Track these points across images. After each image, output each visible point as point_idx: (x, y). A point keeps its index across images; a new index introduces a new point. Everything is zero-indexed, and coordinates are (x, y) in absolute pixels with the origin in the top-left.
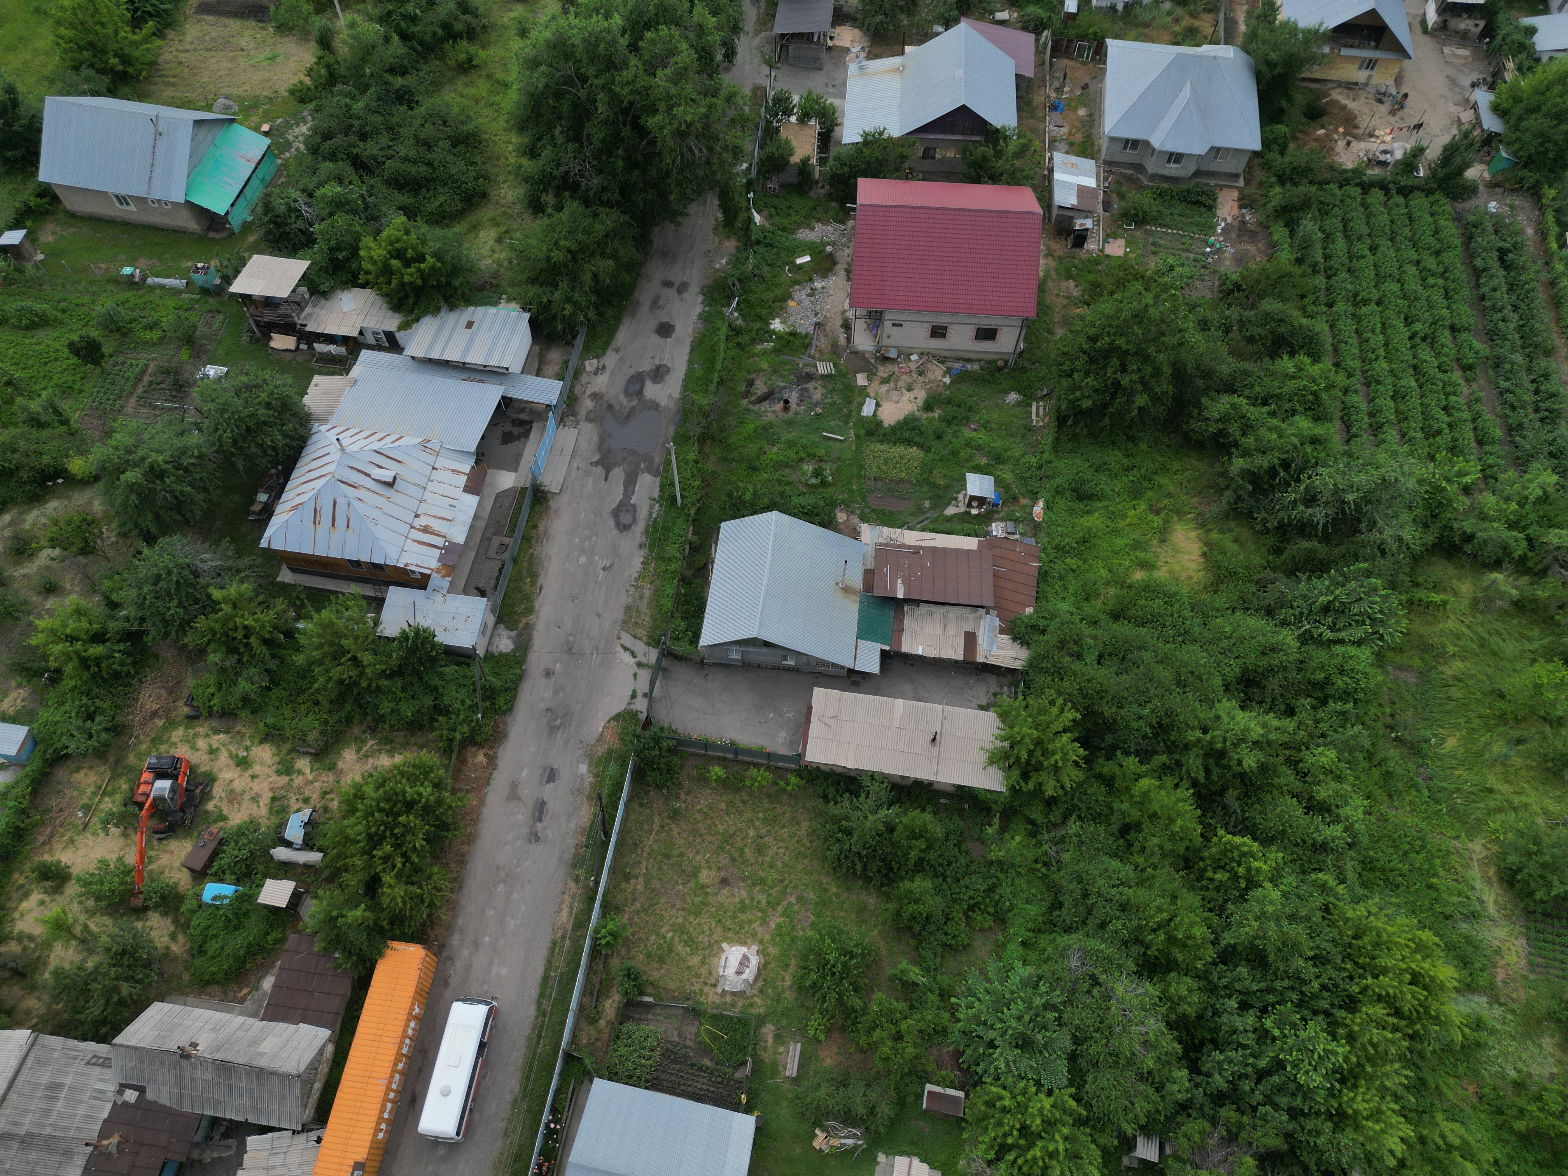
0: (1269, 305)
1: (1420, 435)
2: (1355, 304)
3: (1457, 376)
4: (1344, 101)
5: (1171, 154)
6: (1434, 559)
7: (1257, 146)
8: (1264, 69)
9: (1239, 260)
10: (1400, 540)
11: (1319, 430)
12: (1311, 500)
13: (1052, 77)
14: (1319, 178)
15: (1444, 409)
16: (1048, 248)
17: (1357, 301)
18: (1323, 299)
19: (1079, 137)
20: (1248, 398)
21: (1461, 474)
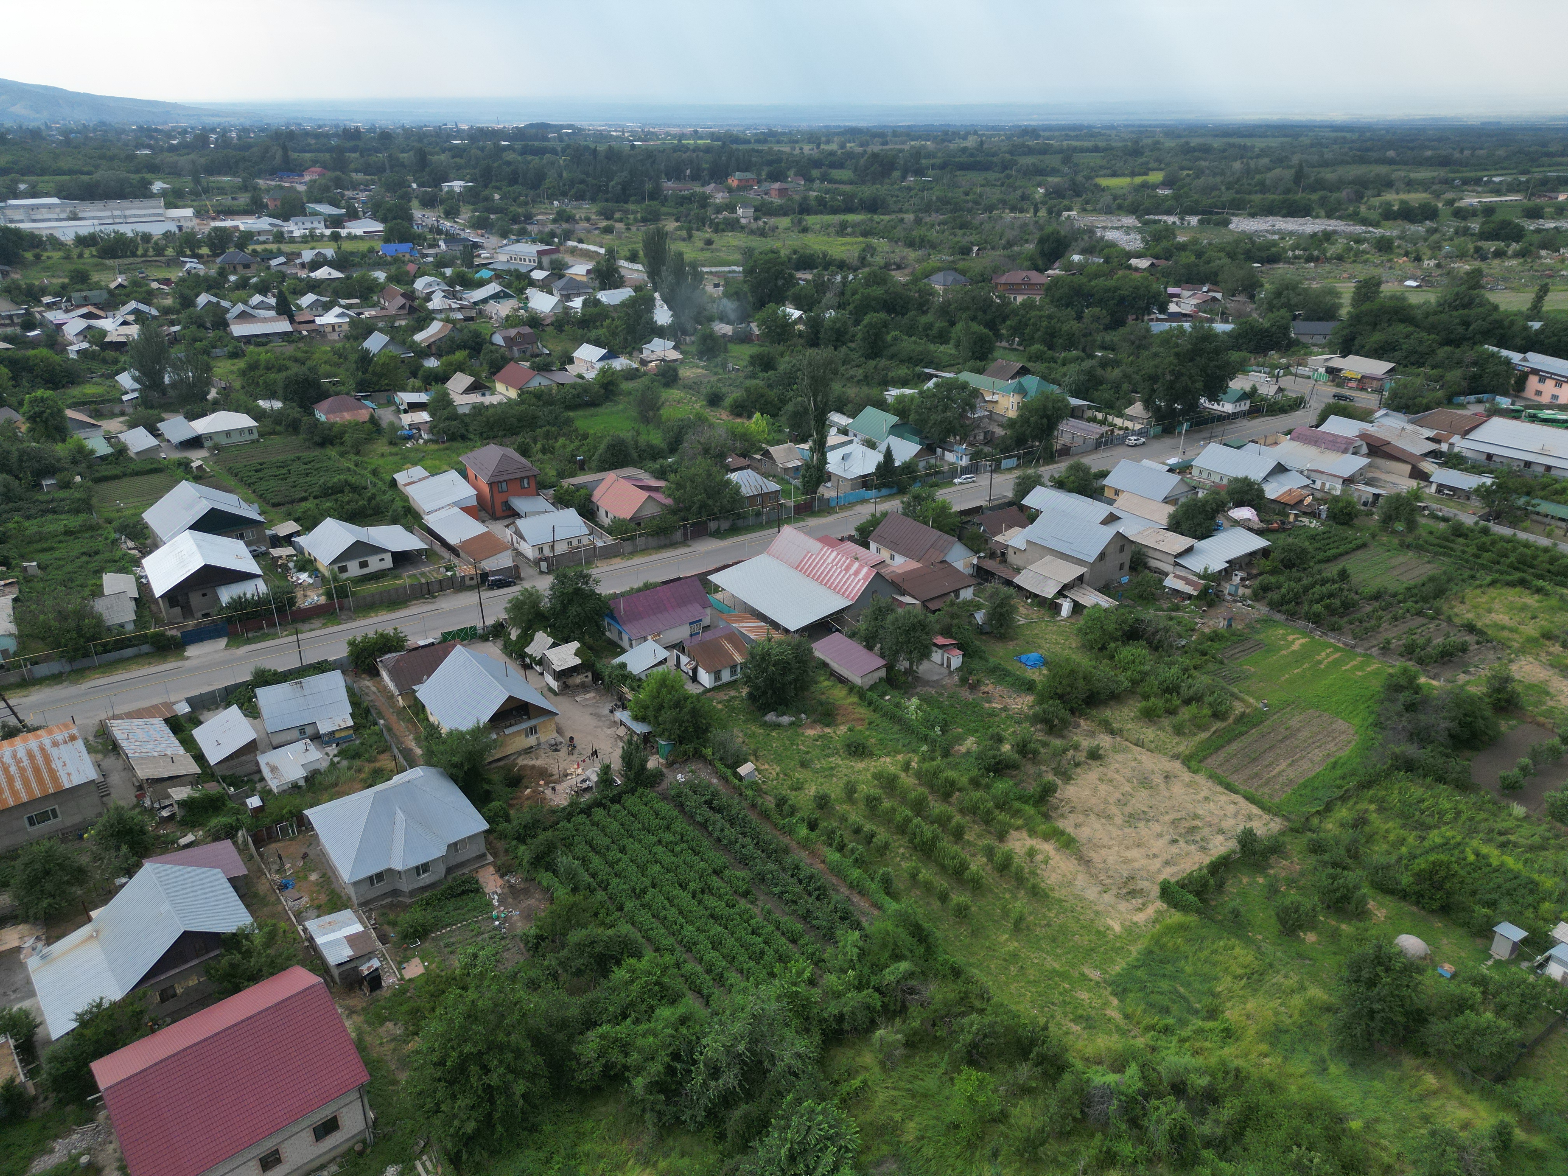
0: (576, 936)
1: (752, 964)
2: (638, 897)
3: (743, 904)
4: (531, 763)
5: (417, 868)
6: (832, 1052)
7: (486, 826)
8: (454, 771)
9: (527, 916)
10: (799, 1055)
11: (681, 1010)
12: (715, 1072)
13: (267, 864)
14: (548, 824)
15: (753, 933)
16: (347, 1008)
17: (638, 894)
18: (612, 908)
19: (323, 898)
20: (609, 1021)
21: (800, 973)
